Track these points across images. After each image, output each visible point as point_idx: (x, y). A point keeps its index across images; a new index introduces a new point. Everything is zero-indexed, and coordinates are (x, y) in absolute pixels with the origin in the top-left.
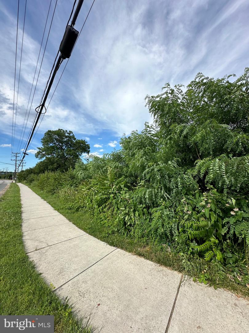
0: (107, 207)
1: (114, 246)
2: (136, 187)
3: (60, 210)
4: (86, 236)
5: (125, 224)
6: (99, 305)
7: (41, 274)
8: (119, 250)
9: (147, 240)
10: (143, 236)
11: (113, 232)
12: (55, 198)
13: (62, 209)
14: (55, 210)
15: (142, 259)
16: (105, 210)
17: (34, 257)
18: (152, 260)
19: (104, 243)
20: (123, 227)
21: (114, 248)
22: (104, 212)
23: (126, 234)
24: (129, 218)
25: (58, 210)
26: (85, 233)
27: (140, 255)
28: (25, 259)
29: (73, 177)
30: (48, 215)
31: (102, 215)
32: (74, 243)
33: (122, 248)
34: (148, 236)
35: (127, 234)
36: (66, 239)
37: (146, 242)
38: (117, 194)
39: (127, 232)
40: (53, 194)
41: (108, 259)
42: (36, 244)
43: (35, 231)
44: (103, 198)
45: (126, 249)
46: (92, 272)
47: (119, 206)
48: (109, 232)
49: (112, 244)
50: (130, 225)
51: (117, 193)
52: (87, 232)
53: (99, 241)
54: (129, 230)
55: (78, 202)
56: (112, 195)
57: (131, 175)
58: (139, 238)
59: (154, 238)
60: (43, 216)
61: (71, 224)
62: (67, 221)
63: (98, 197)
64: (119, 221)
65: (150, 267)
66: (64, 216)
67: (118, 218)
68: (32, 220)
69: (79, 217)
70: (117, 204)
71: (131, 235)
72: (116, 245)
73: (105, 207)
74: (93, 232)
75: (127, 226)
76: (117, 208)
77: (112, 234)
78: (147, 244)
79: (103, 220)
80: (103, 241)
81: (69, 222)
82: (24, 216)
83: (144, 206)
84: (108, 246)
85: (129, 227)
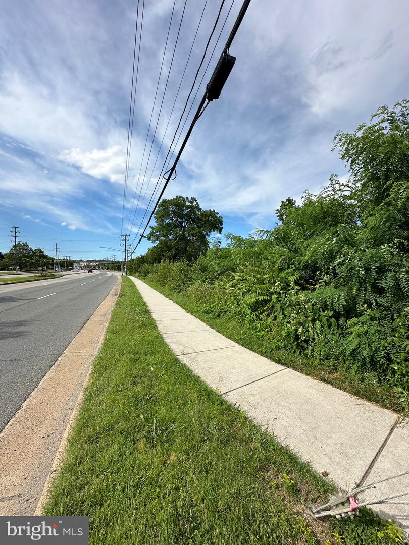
0: (266, 313)
1: (282, 364)
2: (315, 285)
3: (195, 314)
4: (239, 348)
5: (297, 337)
6: (276, 419)
7: (199, 377)
8: (289, 370)
9: (336, 363)
10: (327, 357)
11: (278, 348)
12: (183, 297)
13: (197, 311)
14: (188, 312)
15: (329, 386)
16: (261, 316)
17: (184, 360)
18: (344, 390)
19: (266, 359)
20: (294, 342)
21: (283, 367)
22: (261, 320)
23: (298, 353)
24: (305, 330)
25: (192, 313)
26: (236, 344)
27: (324, 381)
28: (176, 361)
29: (204, 269)
30: (181, 318)
31: (258, 324)
32: (226, 353)
33: (295, 369)
34: (337, 358)
35: (300, 352)
36: (214, 348)
37: (333, 366)
38: (283, 295)
39: (301, 350)
40: (179, 292)
41: (276, 377)
42: (181, 348)
43: (174, 334)
44: (260, 300)
45: (302, 371)
46: (259, 387)
47: (286, 313)
48: (272, 347)
49: (279, 362)
50: (306, 341)
51: (282, 293)
52: (240, 344)
53: (259, 356)
54: (302, 347)
55: (218, 304)
56: (274, 297)
57: (306, 267)
58: (320, 359)
59: (348, 363)
60: (176, 318)
61: (214, 331)
62: (208, 328)
63: (251, 299)
64: (289, 333)
65: (343, 397)
66: (202, 320)
67: (286, 328)
68: (165, 322)
69: (222, 324)
70: (283, 310)
71: (306, 355)
72: (286, 364)
73: (261, 313)
74: (247, 343)
75: (300, 341)
76: (283, 314)
77: (276, 350)
78: (336, 370)
79: (259, 331)
80: (264, 357)
81: (210, 329)
82: (154, 315)
83: (331, 314)
84: (273, 363)
85: (304, 343)
